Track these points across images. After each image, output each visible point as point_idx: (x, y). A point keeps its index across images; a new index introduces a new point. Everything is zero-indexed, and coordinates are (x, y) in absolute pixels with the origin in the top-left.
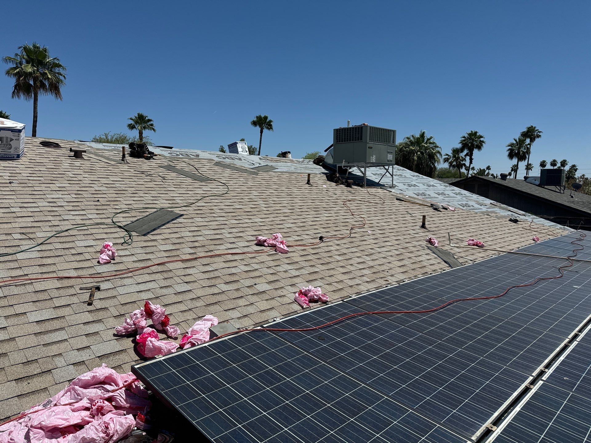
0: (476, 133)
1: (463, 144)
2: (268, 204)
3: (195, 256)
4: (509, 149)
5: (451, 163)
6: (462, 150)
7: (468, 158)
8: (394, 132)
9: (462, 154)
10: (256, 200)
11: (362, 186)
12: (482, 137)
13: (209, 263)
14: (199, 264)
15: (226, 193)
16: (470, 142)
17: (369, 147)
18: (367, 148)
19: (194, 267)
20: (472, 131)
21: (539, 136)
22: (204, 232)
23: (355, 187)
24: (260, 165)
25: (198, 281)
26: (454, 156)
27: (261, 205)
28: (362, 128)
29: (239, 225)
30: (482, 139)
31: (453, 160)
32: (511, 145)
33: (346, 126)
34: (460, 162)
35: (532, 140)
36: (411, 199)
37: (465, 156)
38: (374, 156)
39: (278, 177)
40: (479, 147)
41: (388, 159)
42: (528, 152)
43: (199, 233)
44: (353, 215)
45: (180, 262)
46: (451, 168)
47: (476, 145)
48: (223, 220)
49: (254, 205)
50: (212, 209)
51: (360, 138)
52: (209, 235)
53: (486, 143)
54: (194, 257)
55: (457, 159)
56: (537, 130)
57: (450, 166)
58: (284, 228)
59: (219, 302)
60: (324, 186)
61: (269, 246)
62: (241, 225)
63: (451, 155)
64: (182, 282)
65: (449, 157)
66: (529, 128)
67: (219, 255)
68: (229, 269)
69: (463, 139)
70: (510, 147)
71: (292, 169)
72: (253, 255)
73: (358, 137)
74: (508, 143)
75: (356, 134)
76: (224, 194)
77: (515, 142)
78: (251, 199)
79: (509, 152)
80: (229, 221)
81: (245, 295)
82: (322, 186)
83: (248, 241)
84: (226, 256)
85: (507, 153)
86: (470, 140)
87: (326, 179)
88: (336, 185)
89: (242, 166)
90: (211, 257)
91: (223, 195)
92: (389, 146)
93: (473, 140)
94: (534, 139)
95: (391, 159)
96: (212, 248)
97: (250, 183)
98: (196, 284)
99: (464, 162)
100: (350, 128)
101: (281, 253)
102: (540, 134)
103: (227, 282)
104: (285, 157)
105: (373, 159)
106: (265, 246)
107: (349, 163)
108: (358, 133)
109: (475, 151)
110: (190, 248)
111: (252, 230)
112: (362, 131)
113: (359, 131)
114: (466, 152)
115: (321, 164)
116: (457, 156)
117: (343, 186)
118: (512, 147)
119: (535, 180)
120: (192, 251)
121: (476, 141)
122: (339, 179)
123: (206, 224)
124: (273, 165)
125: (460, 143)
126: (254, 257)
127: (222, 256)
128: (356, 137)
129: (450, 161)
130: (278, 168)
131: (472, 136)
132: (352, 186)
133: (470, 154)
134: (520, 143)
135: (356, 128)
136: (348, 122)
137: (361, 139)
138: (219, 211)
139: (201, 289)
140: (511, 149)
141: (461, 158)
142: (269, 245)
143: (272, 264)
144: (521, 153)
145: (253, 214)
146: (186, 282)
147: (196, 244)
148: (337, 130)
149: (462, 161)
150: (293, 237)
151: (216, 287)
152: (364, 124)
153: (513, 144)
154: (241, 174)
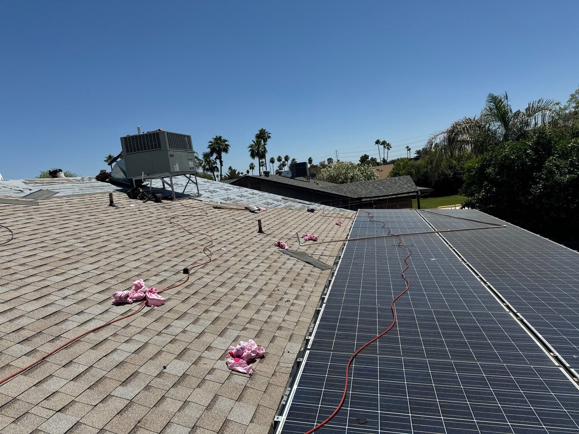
0: (220, 137)
1: (211, 149)
2: (84, 242)
3: (38, 357)
4: (250, 150)
5: (204, 167)
6: (211, 154)
7: (218, 161)
8: (189, 137)
9: (212, 157)
10: (63, 239)
11: (171, 199)
12: (226, 141)
13: (70, 360)
14: (55, 367)
15: (12, 239)
16: (217, 146)
17: (170, 155)
18: (169, 156)
19: (51, 376)
20: (217, 136)
21: (269, 137)
22: (23, 309)
23: (165, 201)
24: (32, 192)
25: (77, 400)
26: (206, 161)
27: (76, 245)
28: (158, 134)
29: (68, 281)
30: (227, 143)
31: (206, 164)
32: (251, 146)
33: (136, 133)
34: (212, 166)
35: (265, 141)
36: (225, 205)
37: (216, 159)
38: (177, 165)
39: (68, 203)
40: (226, 150)
41: (190, 166)
42: (265, 151)
43: (16, 313)
44: (191, 233)
45: (21, 377)
46: (205, 172)
47: (223, 148)
48: (40, 281)
49: (66, 246)
50: (9, 268)
51: (158, 146)
52: (36, 311)
53: (231, 146)
54: (39, 359)
55: (209, 162)
56: (267, 132)
57: (204, 170)
58: (130, 271)
59: (139, 422)
60: (131, 205)
61: (134, 302)
62: (71, 282)
63: (202, 159)
64: (52, 413)
65: (201, 162)
66: (261, 131)
67: (76, 341)
68: (109, 357)
69: (211, 144)
70: (250, 148)
71: (77, 191)
72: (124, 322)
73: (155, 145)
74: (249, 145)
75: (151, 141)
76: (10, 240)
77: (253, 144)
78: (54, 239)
79: (250, 152)
80: (48, 279)
81: (165, 392)
82: (129, 205)
83: (100, 303)
84: (87, 337)
85: (249, 153)
86: (217, 144)
87: (127, 197)
88: (144, 202)
89: (8, 197)
90: (66, 346)
91: (10, 243)
92: (188, 152)
93: (219, 144)
94: (267, 140)
95: (193, 166)
96: (56, 331)
97: (38, 218)
98: (77, 406)
99: (215, 165)
100: (143, 135)
101: (157, 306)
102: (270, 135)
103: (123, 381)
104: (57, 177)
105: (177, 168)
106: (128, 303)
107: (148, 175)
108: (155, 140)
109: (223, 154)
110: (18, 343)
111: (91, 284)
112: (158, 138)
113: (154, 138)
114: (215, 155)
115: (107, 180)
116: (208, 160)
117: (152, 202)
118: (252, 147)
119: (288, 174)
120: (27, 348)
121: (222, 144)
122: (145, 195)
123: (16, 294)
124: (49, 189)
125: (209, 147)
126: (128, 326)
127: (81, 340)
128: (152, 145)
129: (202, 165)
130: (58, 192)
131: (218, 141)
132: (162, 201)
133: (219, 157)
134: (258, 143)
135: (150, 135)
136: (139, 128)
137: (160, 147)
138: (21, 268)
139: (93, 412)
140: (252, 150)
141: (212, 162)
142: (134, 299)
143: (159, 326)
144: (260, 152)
145: (74, 261)
146: (59, 411)
147: (26, 334)
148: (125, 138)
149: (214, 164)
150: (151, 278)
151: (114, 398)
152: (159, 130)
153: (253, 145)
154: (13, 207)
